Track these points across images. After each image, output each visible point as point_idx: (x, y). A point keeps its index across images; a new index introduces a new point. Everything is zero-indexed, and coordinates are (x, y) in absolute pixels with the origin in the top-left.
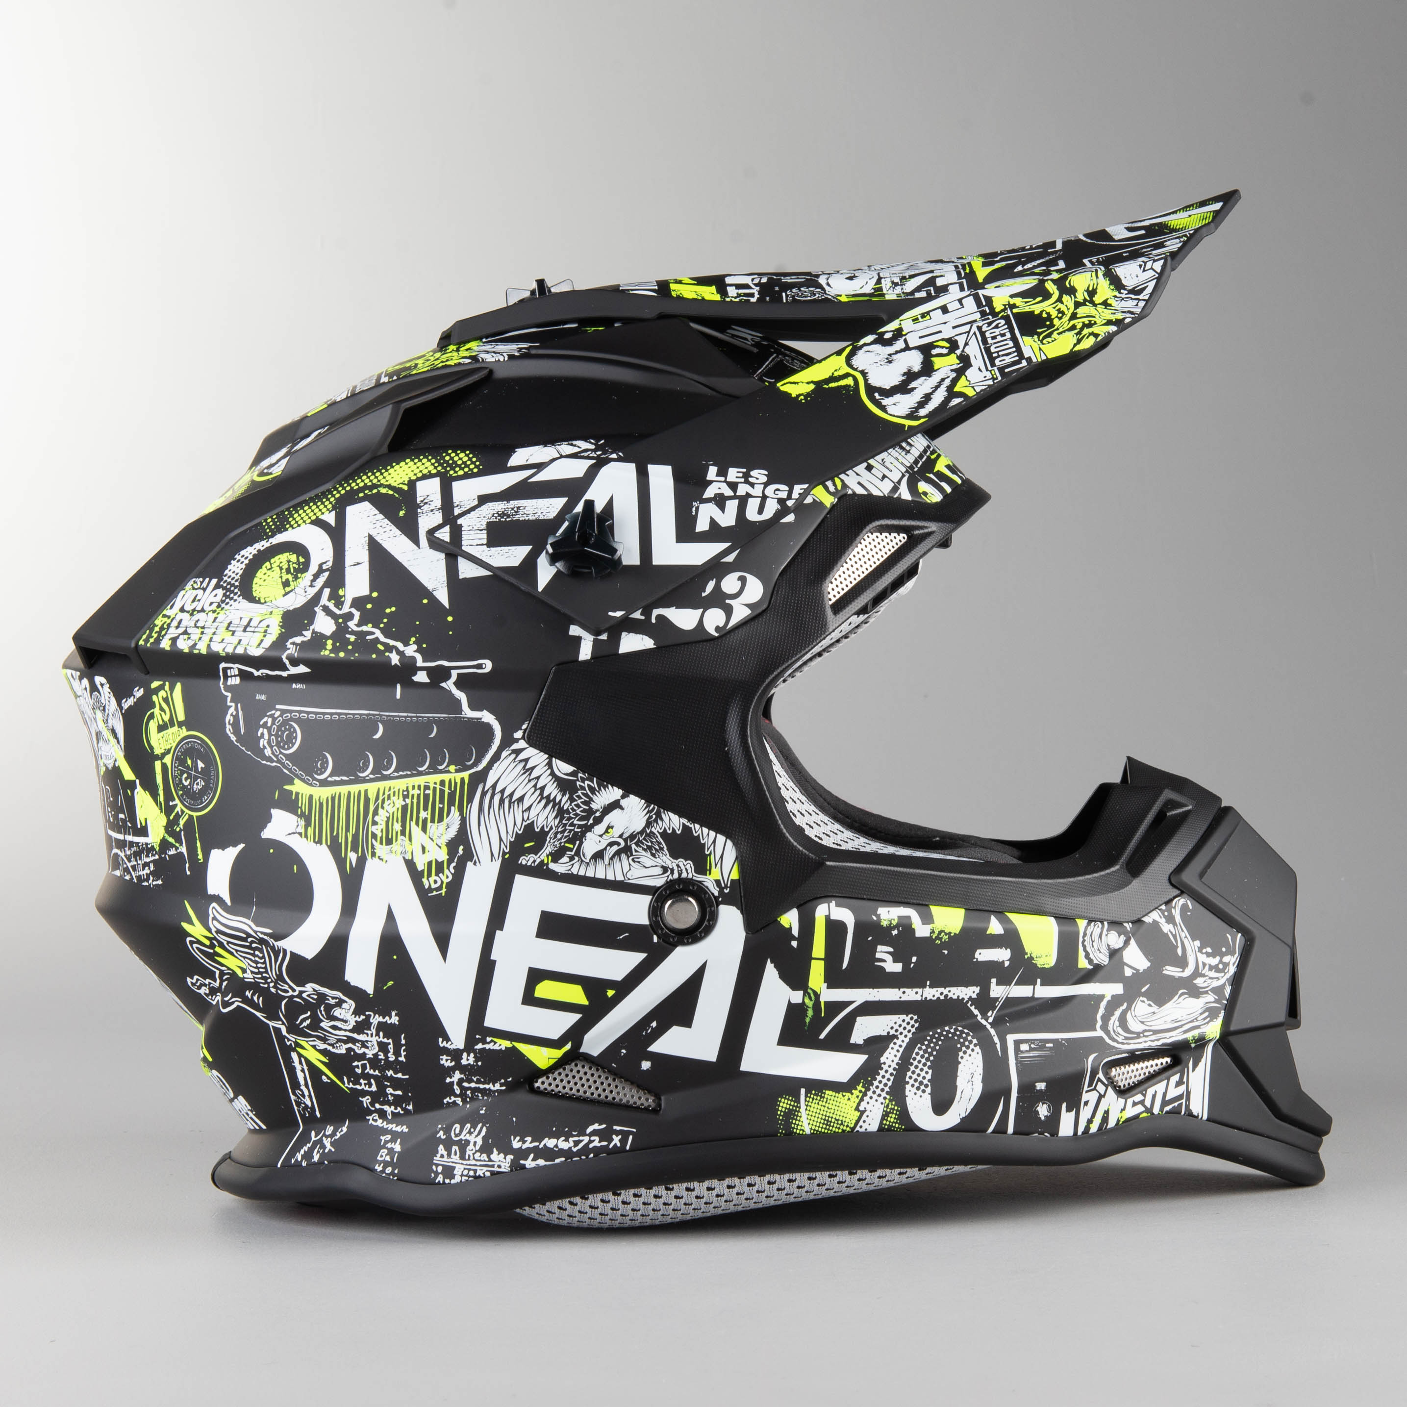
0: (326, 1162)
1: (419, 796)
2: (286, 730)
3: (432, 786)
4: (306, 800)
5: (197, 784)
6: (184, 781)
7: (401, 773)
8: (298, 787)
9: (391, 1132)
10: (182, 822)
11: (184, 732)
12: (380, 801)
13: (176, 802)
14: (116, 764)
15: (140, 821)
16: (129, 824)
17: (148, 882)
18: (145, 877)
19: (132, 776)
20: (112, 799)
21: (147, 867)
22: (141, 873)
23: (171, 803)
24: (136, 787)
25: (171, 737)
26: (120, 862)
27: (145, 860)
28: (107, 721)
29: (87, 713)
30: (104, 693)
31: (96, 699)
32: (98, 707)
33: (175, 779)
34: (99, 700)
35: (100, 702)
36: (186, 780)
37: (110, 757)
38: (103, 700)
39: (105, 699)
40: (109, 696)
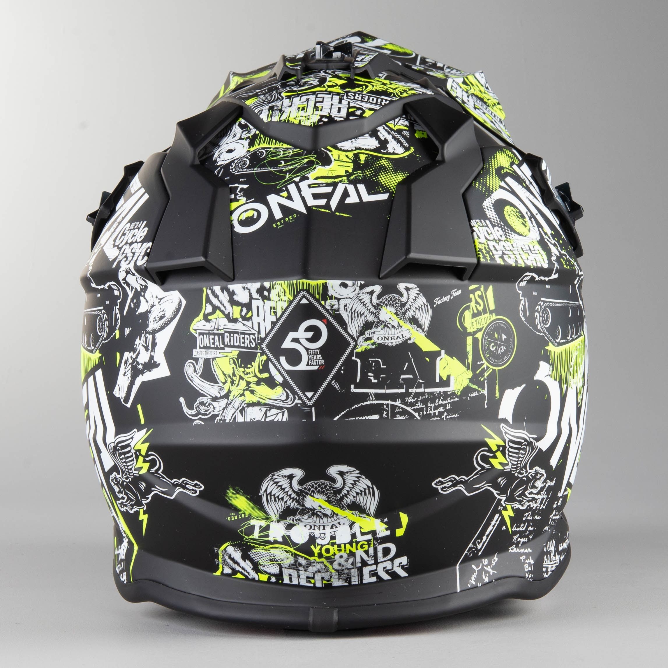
2: (545, 313)
4: (553, 355)
5: (501, 349)
6: (491, 348)
8: (550, 347)
10: (486, 374)
11: (494, 317)
12: (572, 354)
13: (483, 362)
14: (409, 342)
15: (441, 378)
16: (421, 381)
17: (440, 417)
18: (437, 414)
19: (436, 348)
20: (385, 367)
21: (442, 408)
22: (432, 412)
23: (479, 363)
24: (440, 355)
25: (483, 320)
26: (388, 409)
27: (440, 403)
28: (403, 313)
29: (351, 309)
30: (408, 294)
31: (391, 299)
32: (390, 305)
33: (484, 347)
34: (395, 300)
35: (397, 301)
36: (493, 347)
37: (396, 338)
38: (404, 299)
39: (408, 299)
40: (417, 296)
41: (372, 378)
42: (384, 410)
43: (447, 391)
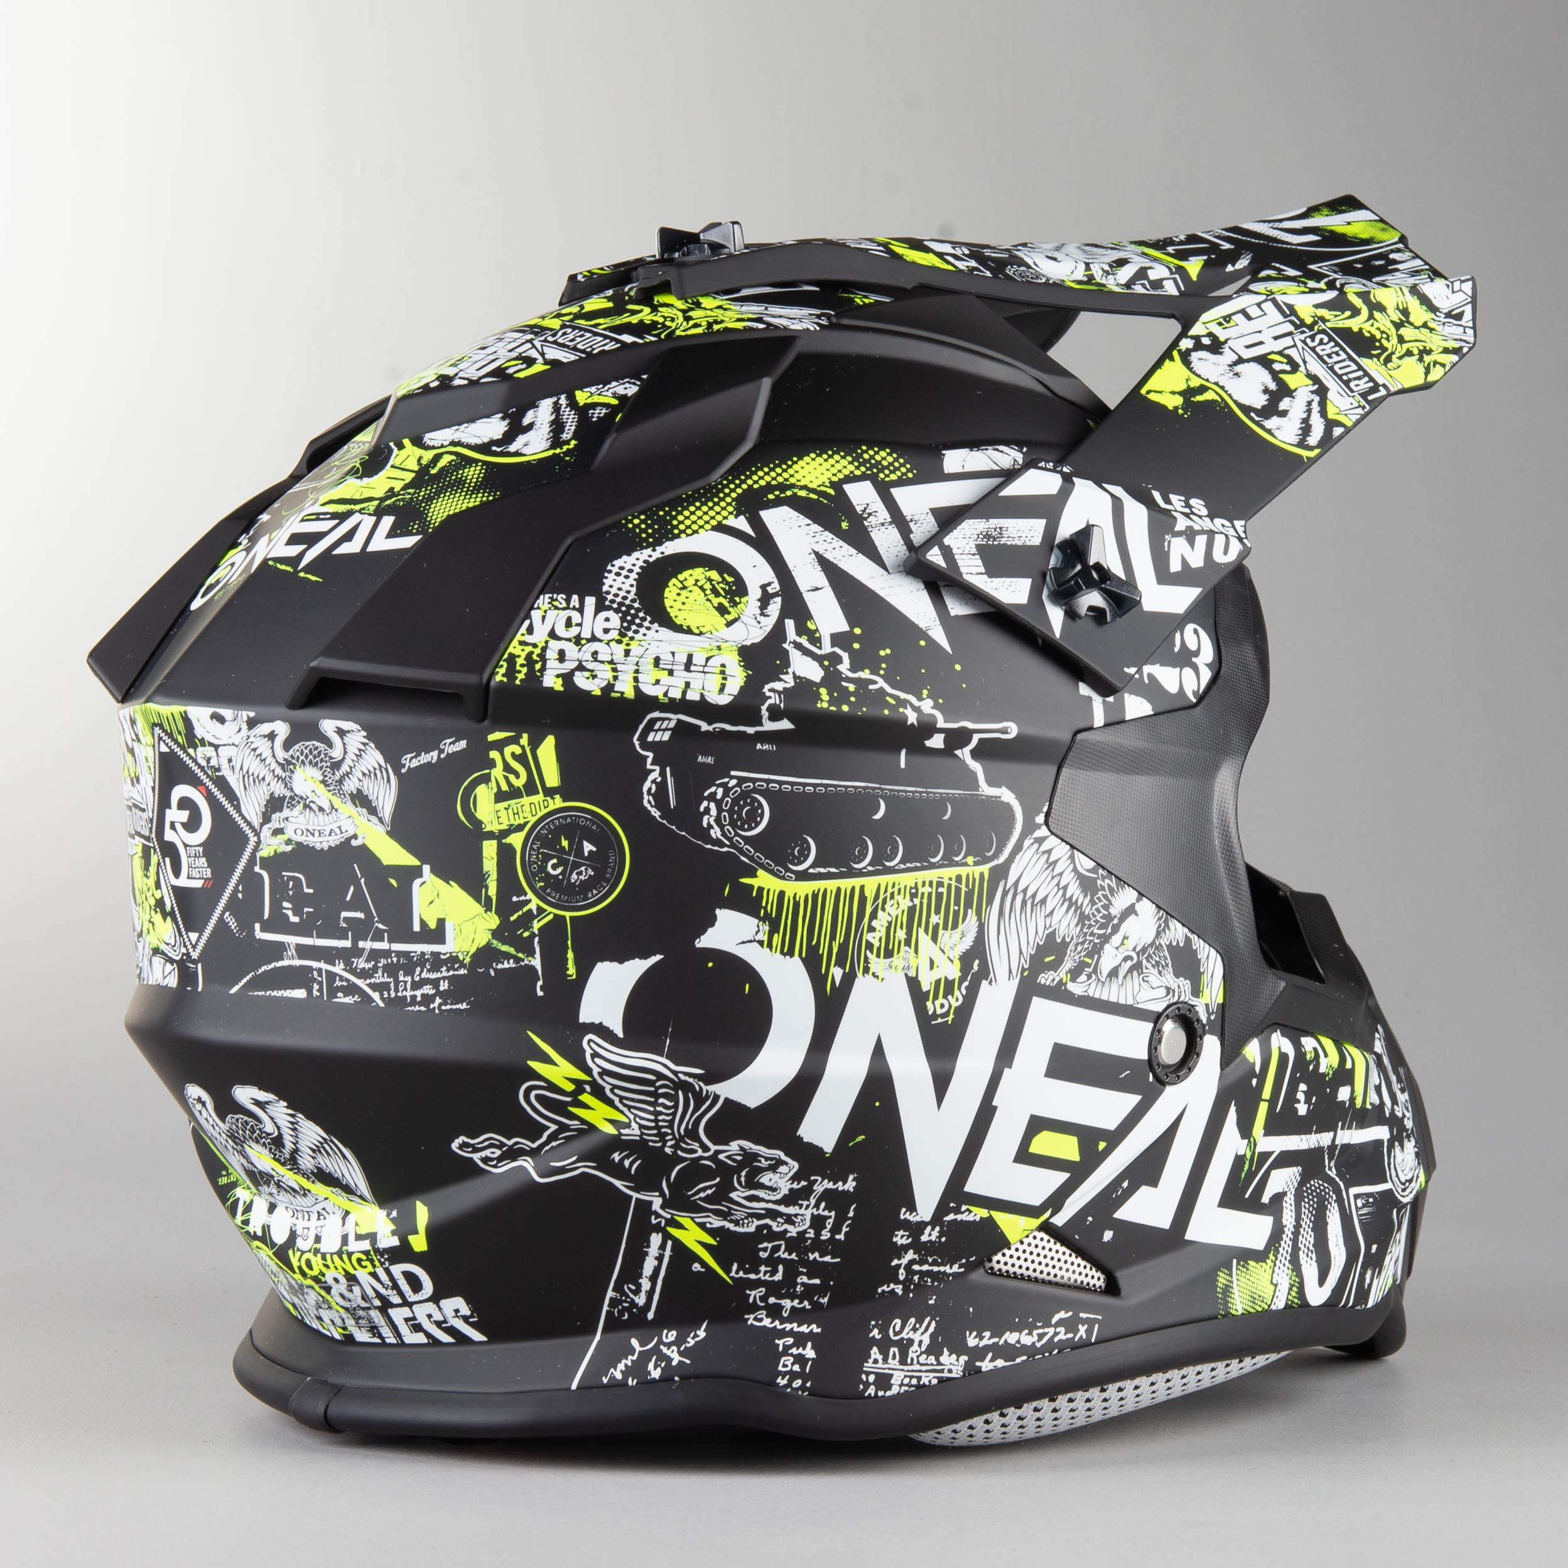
0: (677, 1378)
1: (930, 894)
2: (746, 804)
3: (946, 882)
4: (773, 898)
5: (580, 873)
6: (549, 869)
7: (909, 865)
8: (763, 880)
9: (791, 1333)
10: (536, 925)
11: (558, 802)
12: (880, 901)
13: (528, 898)
14: (354, 843)
15: (423, 923)
16: (381, 926)
17: (427, 1006)
18: (419, 999)
19: (411, 860)
20: (311, 891)
21: (429, 986)
22: (409, 994)
23: (515, 899)
24: (421, 876)
25: (527, 808)
26: (320, 979)
27: (424, 975)
28: (337, 782)
29: (241, 768)
30: (344, 744)
31: (311, 751)
32: (310, 763)
33: (530, 866)
34: (320, 753)
35: (323, 756)
36: (554, 867)
37: (327, 833)
38: (337, 753)
39: (345, 752)
40: (362, 747)
41: (290, 913)
42: (315, 980)
43: (440, 953)
